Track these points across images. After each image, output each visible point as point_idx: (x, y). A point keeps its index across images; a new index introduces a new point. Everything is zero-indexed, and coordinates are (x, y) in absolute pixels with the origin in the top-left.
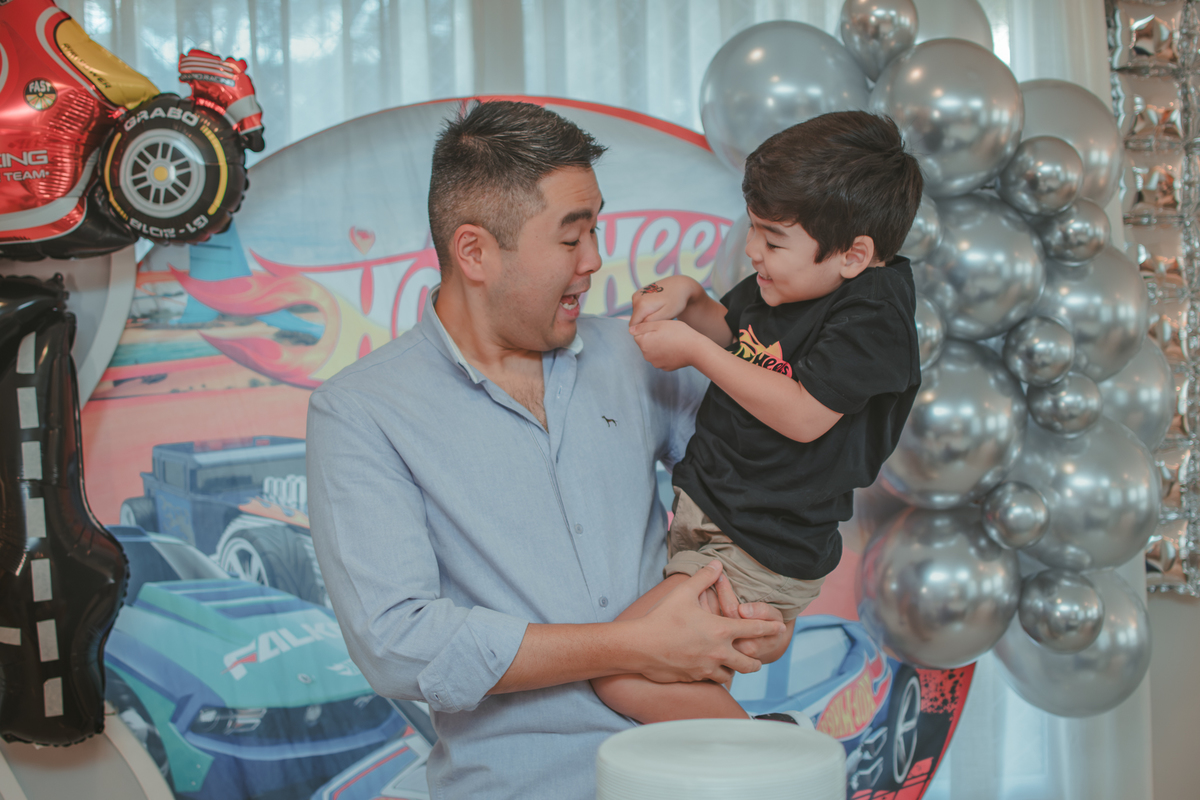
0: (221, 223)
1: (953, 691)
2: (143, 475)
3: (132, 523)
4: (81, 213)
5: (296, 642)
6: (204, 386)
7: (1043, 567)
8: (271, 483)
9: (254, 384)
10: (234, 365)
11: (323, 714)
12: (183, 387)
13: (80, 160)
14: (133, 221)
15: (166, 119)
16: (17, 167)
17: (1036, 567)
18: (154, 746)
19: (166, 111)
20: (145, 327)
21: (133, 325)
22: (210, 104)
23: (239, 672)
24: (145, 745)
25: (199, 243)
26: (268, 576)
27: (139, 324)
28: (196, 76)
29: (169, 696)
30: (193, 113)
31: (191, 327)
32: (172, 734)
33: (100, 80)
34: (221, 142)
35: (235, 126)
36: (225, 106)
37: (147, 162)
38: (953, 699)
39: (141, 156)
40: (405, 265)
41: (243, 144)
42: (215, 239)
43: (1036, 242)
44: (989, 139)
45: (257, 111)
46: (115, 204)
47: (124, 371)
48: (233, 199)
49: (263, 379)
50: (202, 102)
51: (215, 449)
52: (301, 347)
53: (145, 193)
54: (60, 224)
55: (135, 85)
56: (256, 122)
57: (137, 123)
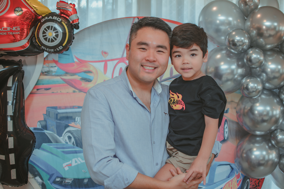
0: (66, 48)
1: (259, 183)
2: (44, 114)
3: (40, 127)
4: (28, 44)
5: (82, 161)
6: (61, 92)
8: (77, 118)
9: (74, 92)
10: (69, 86)
11: (88, 181)
12: (55, 92)
13: (29, 30)
14: (42, 47)
15: (52, 19)
16: (11, 31)
18: (43, 185)
19: (52, 18)
20: (46, 75)
21: (43, 74)
22: (65, 16)
23: (67, 168)
24: (41, 186)
25: (60, 53)
26: (76, 143)
27: (44, 74)
28: (61, 8)
29: (48, 174)
30: (60, 18)
31: (58, 76)
32: (48, 184)
33: (35, 8)
34: (67, 26)
35: (71, 22)
36: (69, 16)
37: (47, 31)
38: (258, 185)
39: (45, 29)
40: (116, 62)
41: (73, 27)
42: (64, 52)
44: (279, 34)
45: (77, 18)
46: (38, 42)
47: (40, 86)
48: (70, 42)
49: (77, 90)
50: (63, 15)
51: (63, 109)
52: (87, 82)
53: (46, 39)
54: (23, 47)
55: (45, 10)
56: (77, 21)
57: (45, 20)
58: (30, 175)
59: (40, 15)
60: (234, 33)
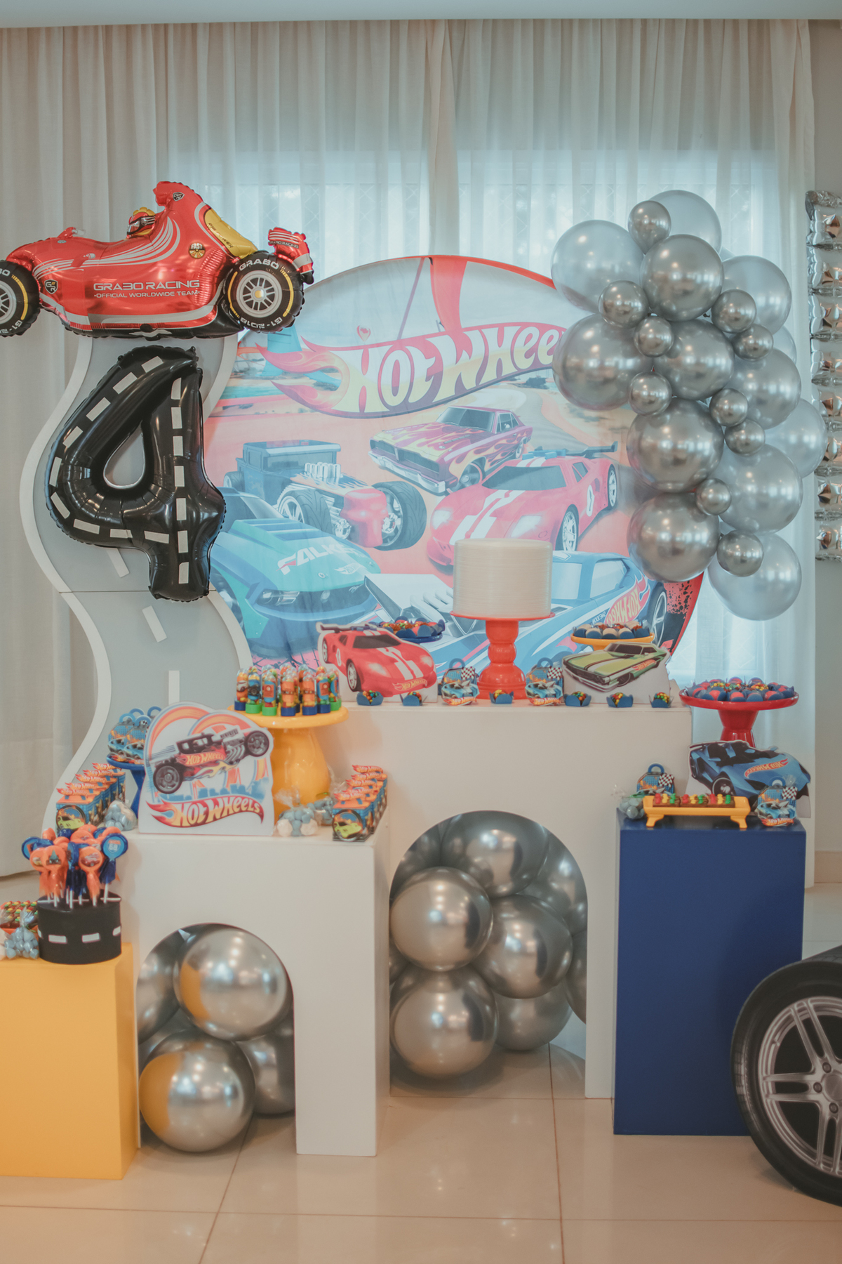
0: (289, 322)
1: (686, 601)
2: (238, 459)
3: (231, 486)
4: (215, 314)
5: (318, 555)
6: (273, 411)
7: (731, 529)
8: (309, 465)
9: (301, 411)
10: (291, 400)
11: (331, 596)
12: (262, 412)
13: (215, 286)
14: (242, 319)
15: (262, 265)
16: (183, 288)
17: (728, 529)
18: (236, 610)
19: (262, 261)
20: (241, 377)
21: (235, 376)
22: (285, 257)
23: (286, 571)
25: (277, 332)
26: (305, 517)
27: (238, 376)
28: (278, 242)
29: (246, 583)
30: (276, 262)
31: (267, 378)
32: (246, 606)
33: (228, 243)
34: (291, 278)
35: (298, 270)
37: (252, 288)
38: (686, 606)
39: (248, 284)
40: (387, 348)
41: (303, 280)
42: (285, 330)
43: (730, 349)
44: (702, 291)
45: (310, 262)
46: (233, 309)
48: (296, 308)
49: (307, 408)
50: (280, 256)
51: (279, 446)
52: (329, 392)
53: (250, 304)
54: (205, 319)
55: (247, 247)
56: (310, 268)
57: (247, 268)
58: (211, 587)
59: (235, 257)
60: (614, 289)
